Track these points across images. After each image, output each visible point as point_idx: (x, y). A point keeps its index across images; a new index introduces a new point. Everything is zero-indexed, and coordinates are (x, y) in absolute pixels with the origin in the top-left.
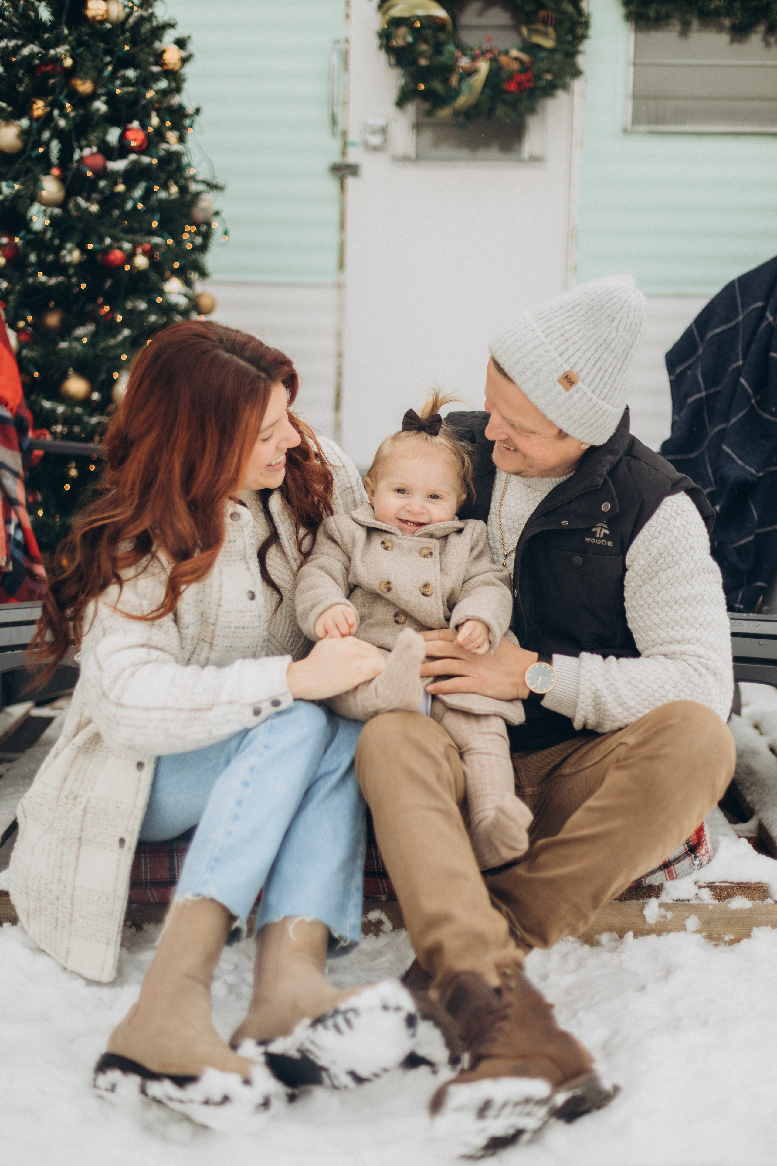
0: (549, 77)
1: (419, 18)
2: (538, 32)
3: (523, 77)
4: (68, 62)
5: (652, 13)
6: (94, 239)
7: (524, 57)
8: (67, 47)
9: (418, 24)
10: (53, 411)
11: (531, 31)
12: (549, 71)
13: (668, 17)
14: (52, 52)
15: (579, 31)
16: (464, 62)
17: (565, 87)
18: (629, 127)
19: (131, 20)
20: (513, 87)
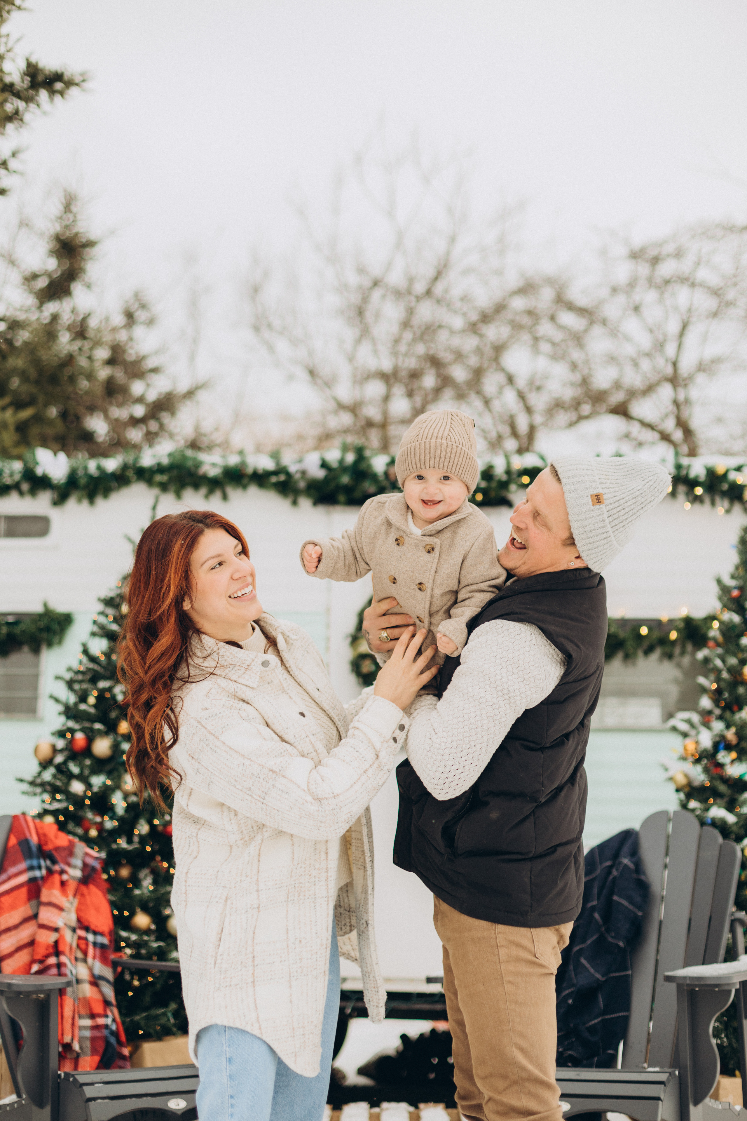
10: (127, 938)
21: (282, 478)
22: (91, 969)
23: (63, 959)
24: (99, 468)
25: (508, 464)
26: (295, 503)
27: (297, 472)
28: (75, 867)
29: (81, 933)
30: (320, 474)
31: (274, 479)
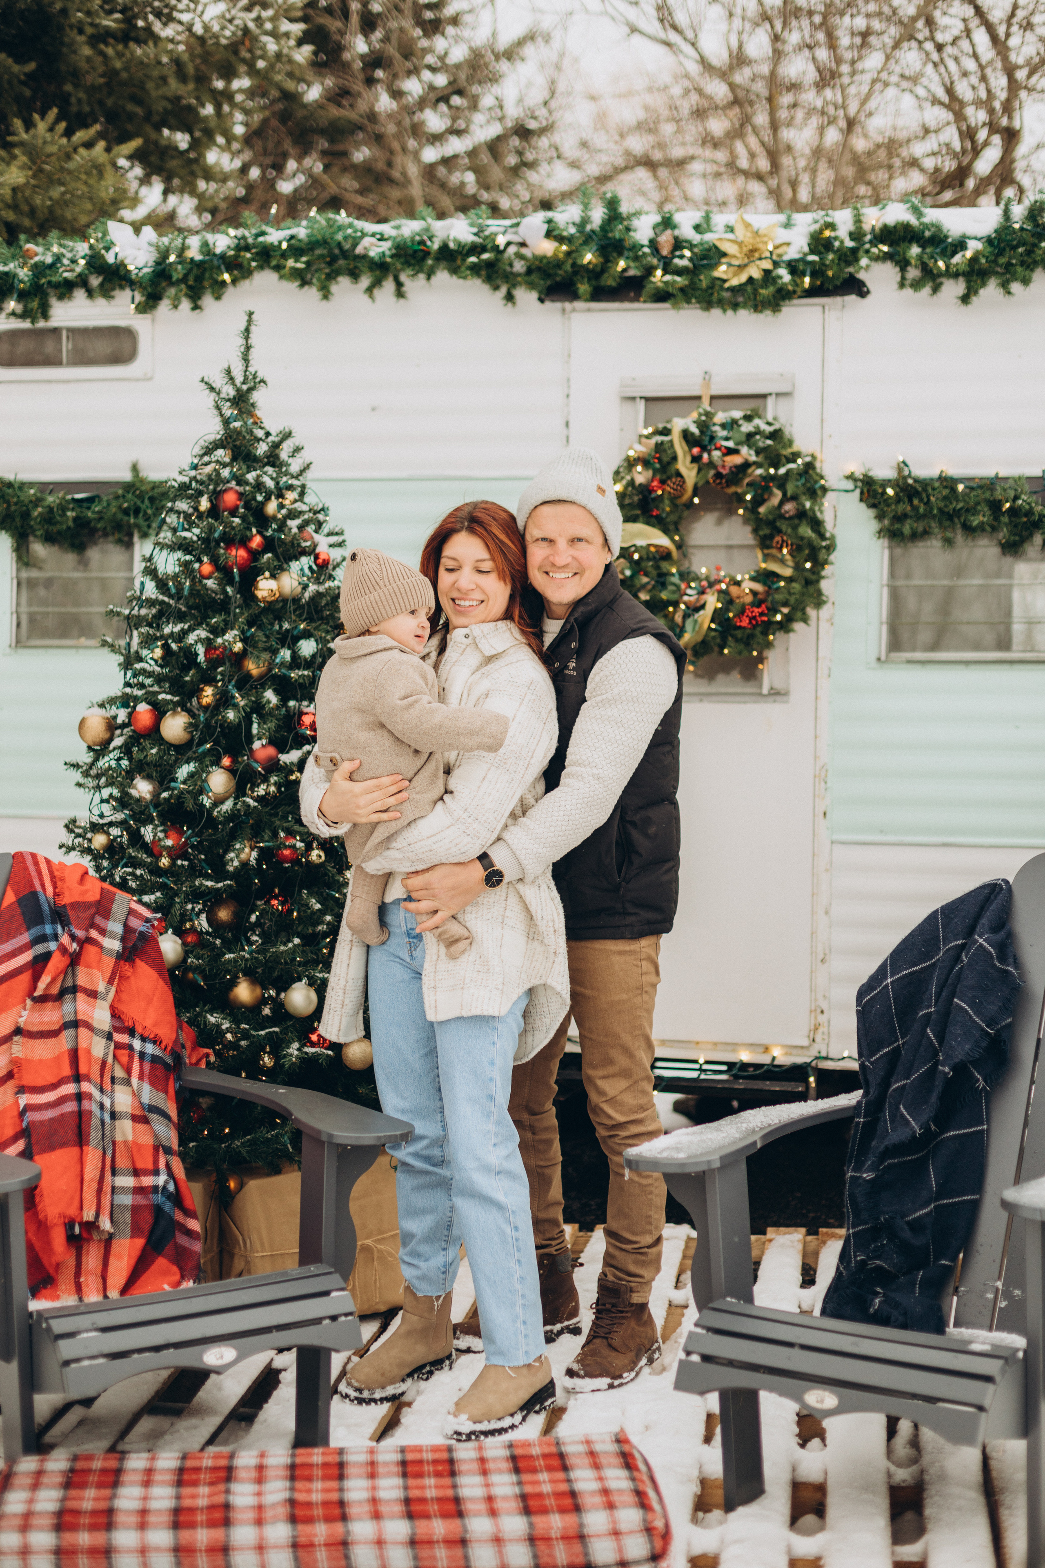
0: (786, 610)
1: (637, 549)
2: (774, 559)
3: (757, 611)
4: (238, 647)
5: (907, 530)
6: (267, 834)
7: (758, 587)
8: (236, 632)
9: (636, 556)
10: (218, 1026)
11: (766, 557)
12: (785, 604)
13: (926, 533)
14: (219, 640)
15: (822, 555)
16: (691, 596)
17: (805, 620)
18: (883, 658)
19: (307, 595)
20: (745, 622)
21: (486, 256)
22: (136, 1095)
23: (86, 1087)
24: (205, 244)
25: (858, 221)
26: (510, 297)
27: (508, 244)
28: (112, 936)
29: (123, 1038)
30: (548, 248)
31: (473, 259)
